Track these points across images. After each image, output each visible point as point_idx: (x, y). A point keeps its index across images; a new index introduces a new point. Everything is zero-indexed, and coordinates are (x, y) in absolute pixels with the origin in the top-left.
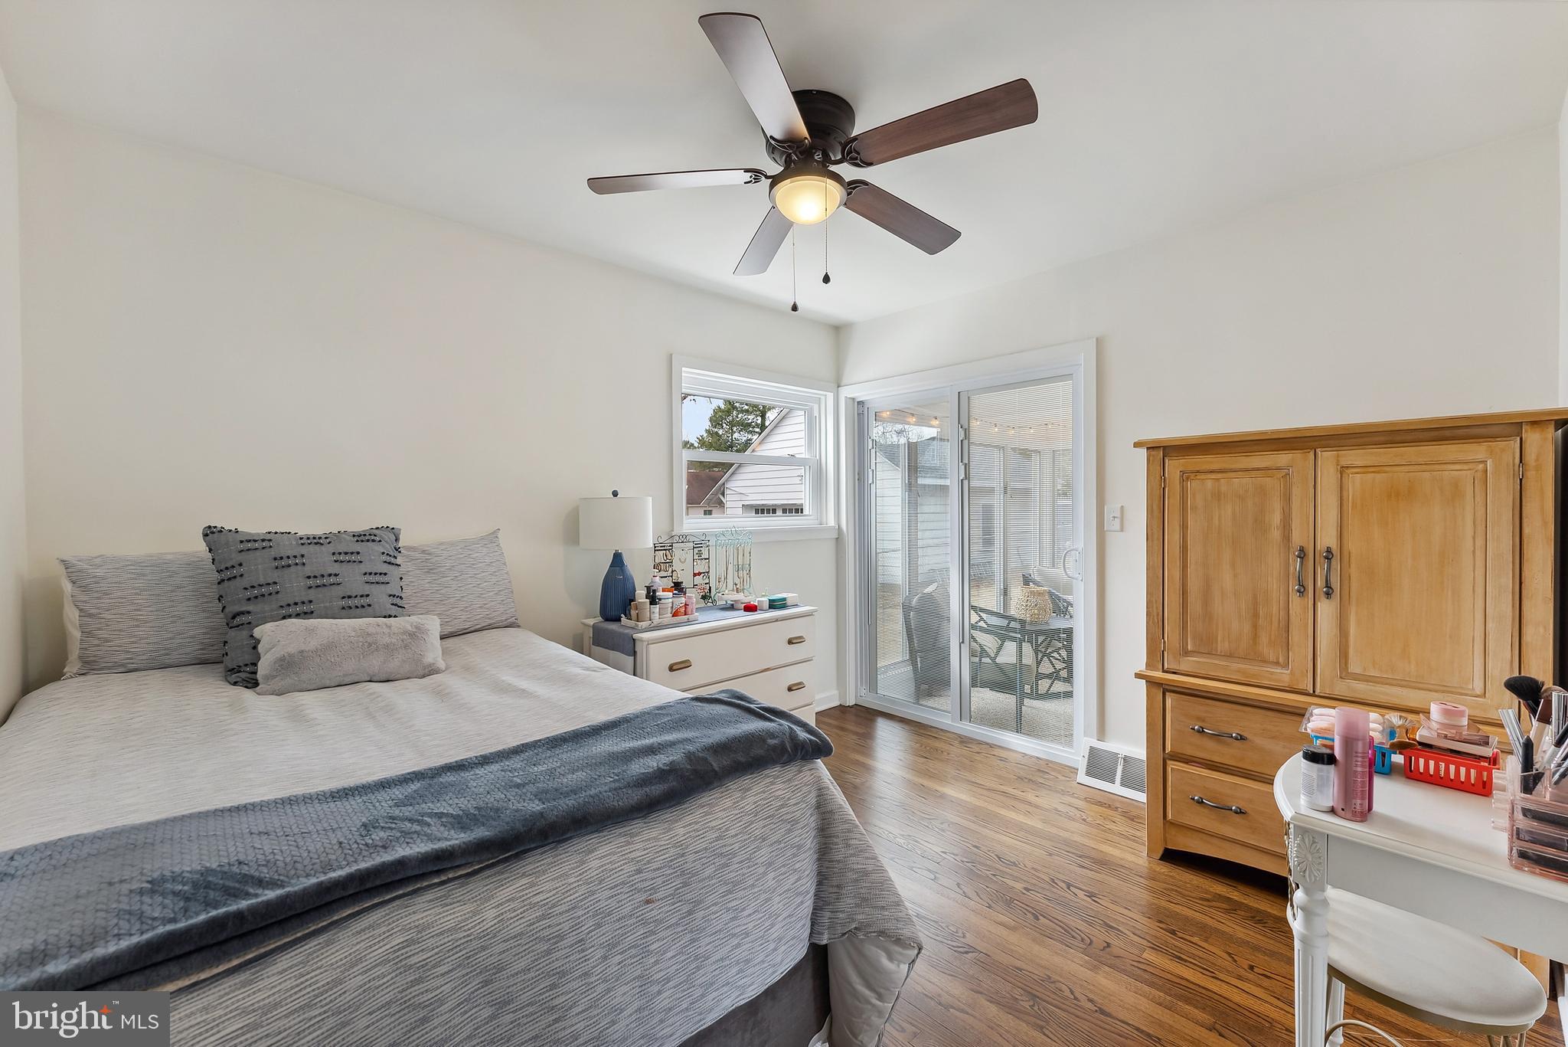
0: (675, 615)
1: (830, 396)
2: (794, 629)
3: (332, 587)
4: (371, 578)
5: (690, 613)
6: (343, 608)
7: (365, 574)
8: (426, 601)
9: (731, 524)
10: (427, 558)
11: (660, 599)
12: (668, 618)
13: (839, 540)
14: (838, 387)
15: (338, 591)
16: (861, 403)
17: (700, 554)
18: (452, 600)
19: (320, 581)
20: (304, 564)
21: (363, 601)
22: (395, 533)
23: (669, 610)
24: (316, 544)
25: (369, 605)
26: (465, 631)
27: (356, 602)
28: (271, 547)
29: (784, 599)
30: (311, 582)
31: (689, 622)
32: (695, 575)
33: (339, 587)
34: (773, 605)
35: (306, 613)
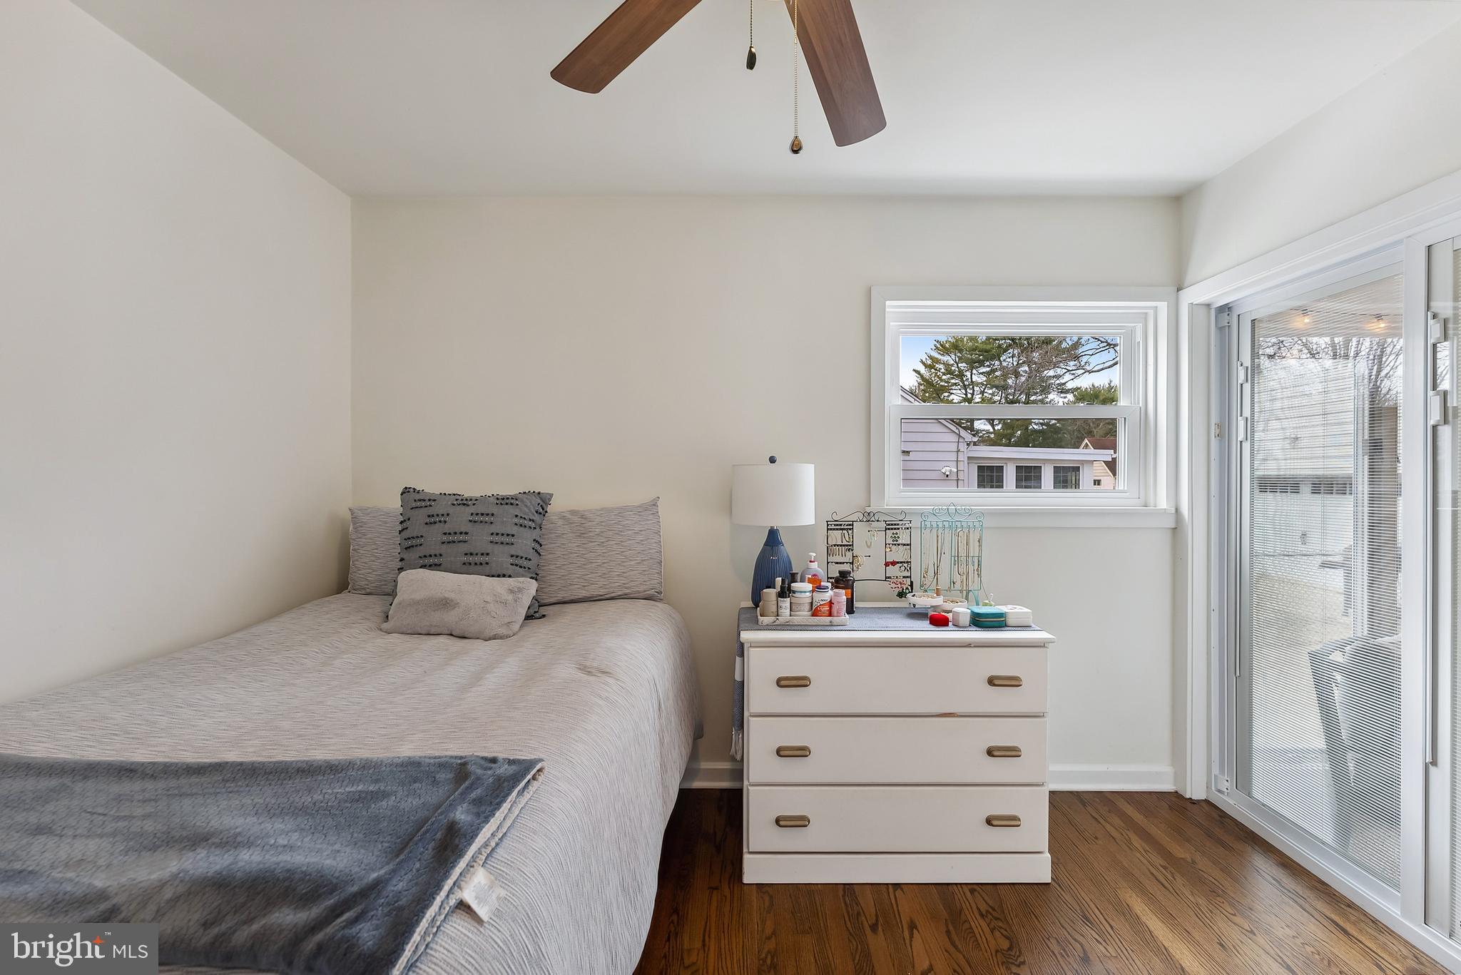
0: (815, 613)
1: (1163, 307)
2: (1002, 664)
3: (460, 544)
4: (497, 539)
5: (835, 614)
6: (464, 564)
7: (492, 534)
8: (571, 563)
9: (948, 501)
10: (580, 522)
11: (794, 592)
12: (804, 615)
13: (1177, 531)
14: (1178, 290)
15: (464, 548)
16: (1226, 309)
17: (895, 538)
18: (593, 565)
19: (453, 538)
20: (445, 522)
21: (482, 559)
22: (543, 501)
23: (807, 607)
24: (464, 504)
25: (487, 563)
26: (600, 598)
27: (476, 559)
28: (431, 506)
29: (1001, 615)
30: (445, 538)
31: (830, 627)
32: (887, 564)
33: (465, 545)
34: (978, 621)
35: (436, 565)
